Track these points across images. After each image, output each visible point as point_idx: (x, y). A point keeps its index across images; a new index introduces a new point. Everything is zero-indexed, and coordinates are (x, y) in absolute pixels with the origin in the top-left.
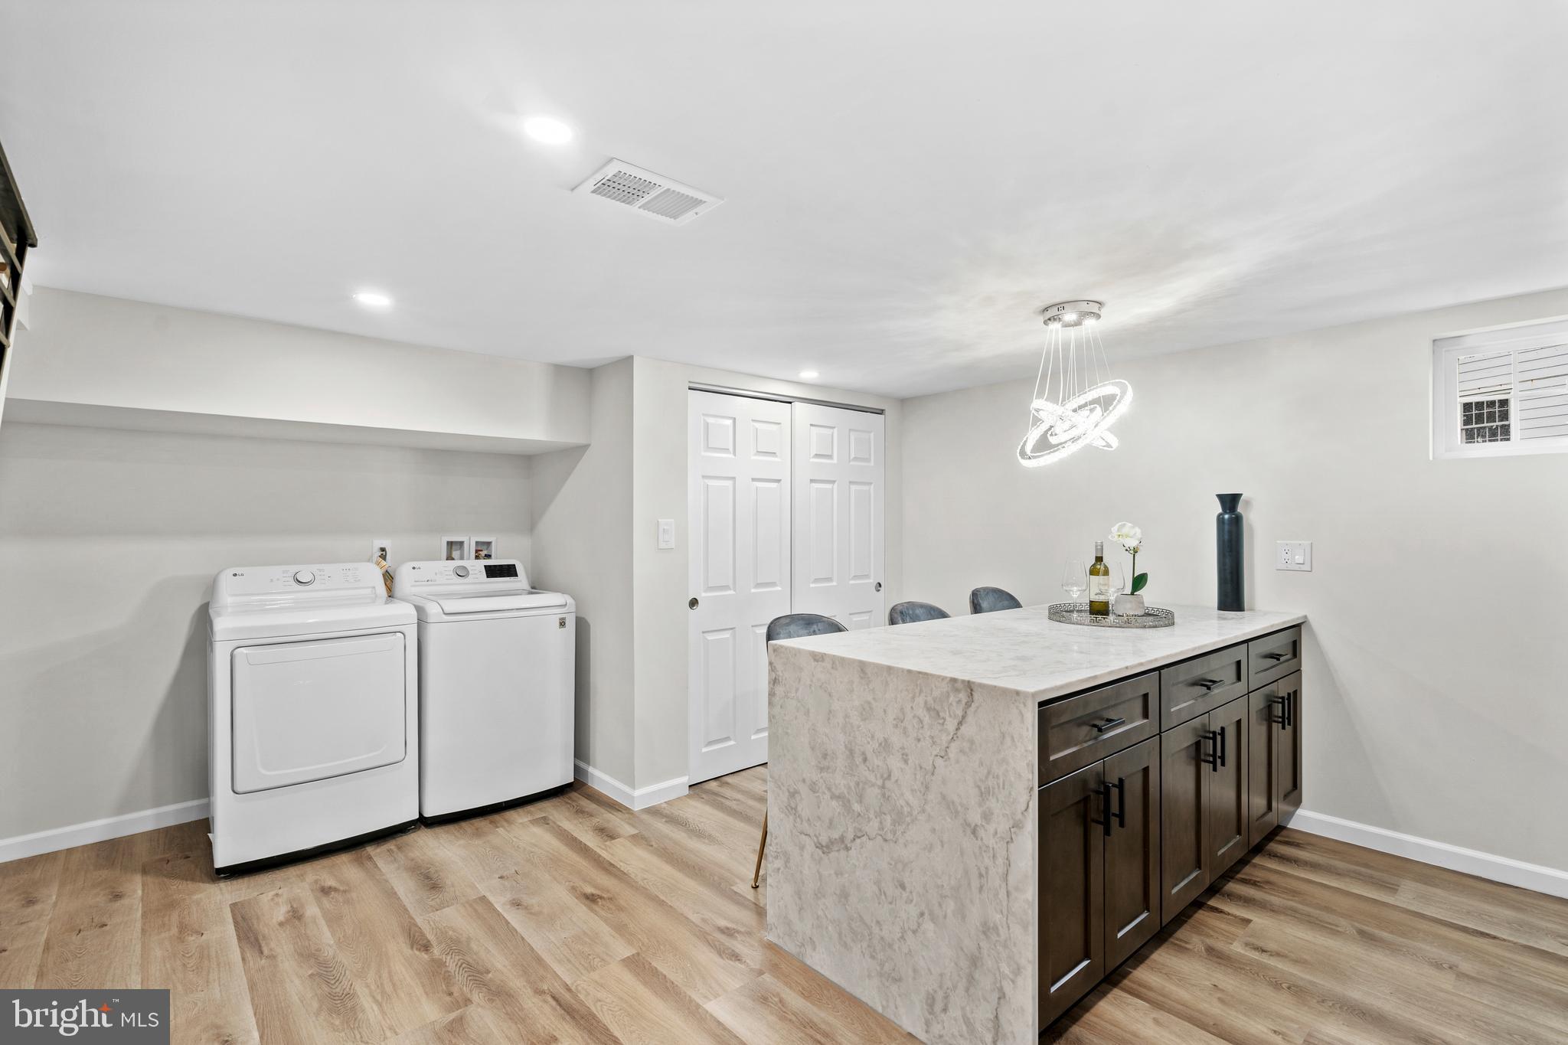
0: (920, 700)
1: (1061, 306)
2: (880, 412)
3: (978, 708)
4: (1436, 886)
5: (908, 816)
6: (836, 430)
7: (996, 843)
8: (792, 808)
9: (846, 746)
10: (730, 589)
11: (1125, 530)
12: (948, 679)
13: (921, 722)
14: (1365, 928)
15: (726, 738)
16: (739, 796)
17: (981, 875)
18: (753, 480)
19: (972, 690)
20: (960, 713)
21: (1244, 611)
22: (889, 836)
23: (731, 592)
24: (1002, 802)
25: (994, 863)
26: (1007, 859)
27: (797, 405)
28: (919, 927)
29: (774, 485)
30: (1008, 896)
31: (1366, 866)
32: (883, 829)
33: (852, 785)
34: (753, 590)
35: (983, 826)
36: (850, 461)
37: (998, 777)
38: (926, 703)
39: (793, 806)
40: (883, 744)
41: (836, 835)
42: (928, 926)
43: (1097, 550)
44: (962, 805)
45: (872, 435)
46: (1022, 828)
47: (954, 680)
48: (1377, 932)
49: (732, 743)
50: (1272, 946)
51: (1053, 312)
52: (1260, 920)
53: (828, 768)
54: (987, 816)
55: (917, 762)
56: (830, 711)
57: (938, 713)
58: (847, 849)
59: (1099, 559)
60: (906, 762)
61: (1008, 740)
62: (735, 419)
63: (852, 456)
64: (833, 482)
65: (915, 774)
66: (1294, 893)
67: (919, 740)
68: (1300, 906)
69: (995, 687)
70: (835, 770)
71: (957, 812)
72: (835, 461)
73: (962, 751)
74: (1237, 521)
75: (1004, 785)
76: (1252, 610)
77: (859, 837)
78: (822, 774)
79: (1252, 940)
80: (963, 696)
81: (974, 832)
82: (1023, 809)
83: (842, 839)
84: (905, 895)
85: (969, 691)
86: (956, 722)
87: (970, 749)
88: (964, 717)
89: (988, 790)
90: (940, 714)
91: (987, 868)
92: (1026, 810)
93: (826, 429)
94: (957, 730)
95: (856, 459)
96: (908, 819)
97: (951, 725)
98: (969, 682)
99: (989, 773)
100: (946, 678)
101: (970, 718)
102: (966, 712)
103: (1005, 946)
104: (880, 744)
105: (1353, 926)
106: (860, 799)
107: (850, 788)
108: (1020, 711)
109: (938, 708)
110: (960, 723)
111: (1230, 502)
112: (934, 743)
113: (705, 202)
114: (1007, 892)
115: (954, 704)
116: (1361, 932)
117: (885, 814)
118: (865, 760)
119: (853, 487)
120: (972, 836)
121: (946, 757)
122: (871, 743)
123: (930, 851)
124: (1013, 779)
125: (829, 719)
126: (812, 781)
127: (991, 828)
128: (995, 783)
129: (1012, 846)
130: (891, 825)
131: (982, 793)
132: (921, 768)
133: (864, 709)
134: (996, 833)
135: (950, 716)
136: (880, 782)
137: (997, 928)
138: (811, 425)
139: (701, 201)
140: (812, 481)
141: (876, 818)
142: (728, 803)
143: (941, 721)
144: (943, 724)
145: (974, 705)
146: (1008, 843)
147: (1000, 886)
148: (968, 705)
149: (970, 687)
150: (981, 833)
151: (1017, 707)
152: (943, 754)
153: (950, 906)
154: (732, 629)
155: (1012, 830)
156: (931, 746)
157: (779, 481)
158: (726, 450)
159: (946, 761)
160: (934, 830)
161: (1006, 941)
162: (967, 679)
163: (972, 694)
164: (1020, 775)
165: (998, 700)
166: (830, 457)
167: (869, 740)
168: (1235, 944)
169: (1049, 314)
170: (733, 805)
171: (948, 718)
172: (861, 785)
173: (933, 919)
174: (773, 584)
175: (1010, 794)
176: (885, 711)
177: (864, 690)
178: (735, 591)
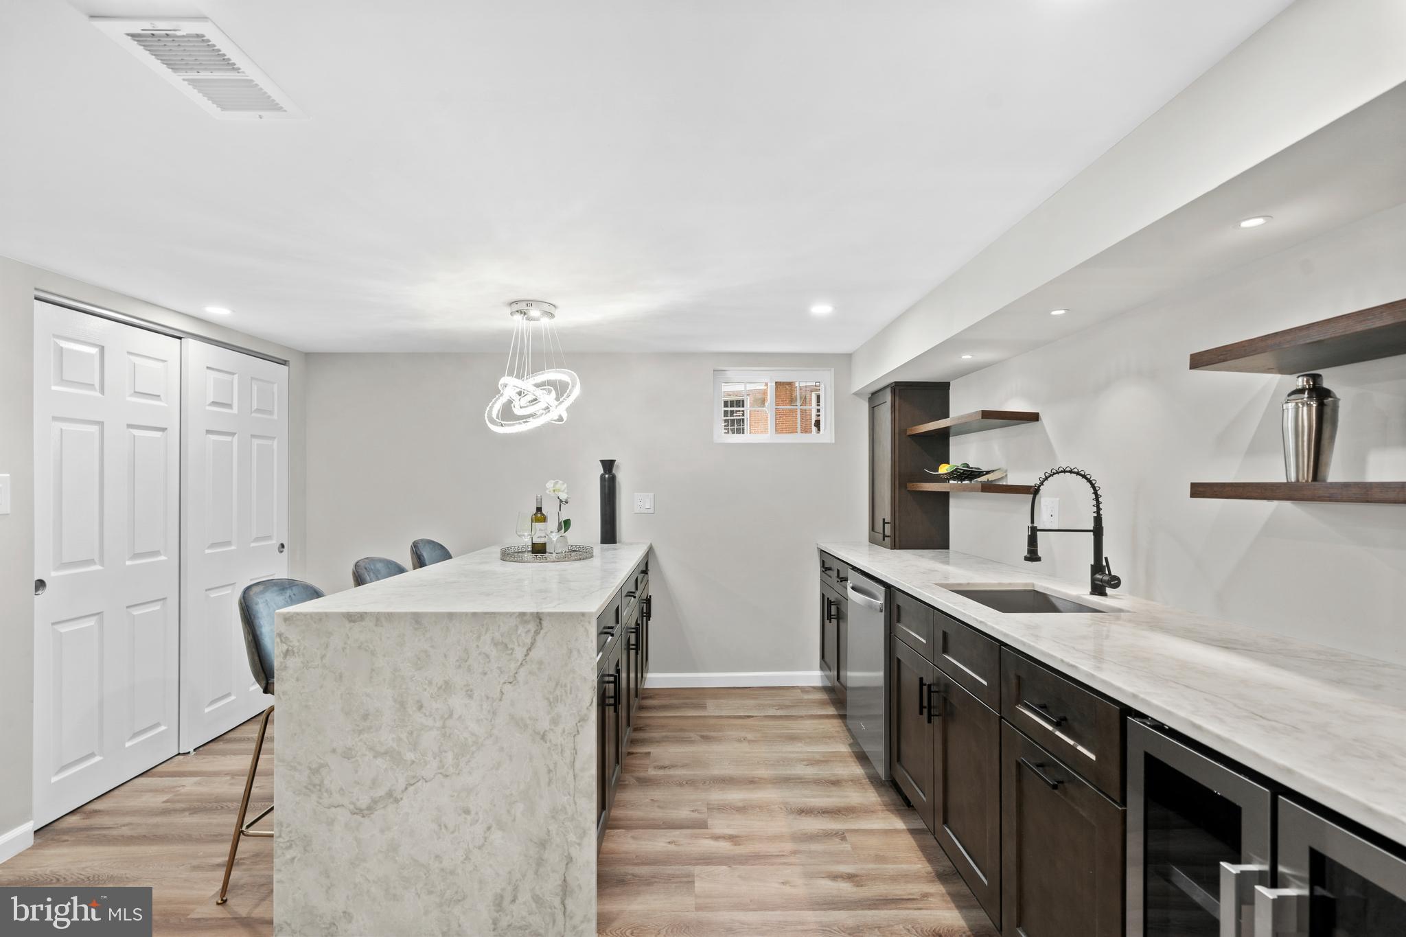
0: (487, 638)
1: (530, 303)
2: (284, 363)
3: (546, 633)
4: (720, 698)
5: (473, 746)
6: (236, 377)
7: (564, 739)
8: (315, 786)
9: (395, 701)
10: (95, 563)
11: (558, 486)
12: (517, 614)
13: (488, 656)
14: (702, 734)
15: (91, 754)
16: (127, 820)
17: (550, 771)
18: (130, 426)
19: (541, 619)
20: (529, 641)
21: (616, 543)
22: (451, 770)
23: (97, 567)
24: (570, 705)
25: (562, 756)
26: (574, 749)
27: (190, 343)
28: (485, 841)
29: (158, 434)
30: (575, 779)
31: (688, 698)
32: (443, 767)
33: (404, 736)
34: (128, 563)
35: (552, 730)
36: (251, 413)
37: (565, 686)
38: (493, 639)
39: (317, 781)
40: (443, 687)
41: (381, 792)
42: (497, 836)
43: (537, 502)
44: (530, 718)
45: (276, 386)
46: (588, 720)
47: (523, 614)
48: (708, 734)
49: (97, 759)
50: (667, 763)
51: (522, 306)
52: (654, 750)
53: (370, 728)
54: (555, 721)
55: (483, 694)
56: (373, 670)
57: (506, 646)
58: (397, 801)
59: (539, 509)
60: (471, 697)
61: (575, 653)
62: (103, 347)
63: (255, 407)
64: (233, 434)
65: (482, 705)
66: (663, 726)
67: (485, 674)
68: (669, 734)
69: (563, 613)
70: (381, 727)
71: (526, 726)
72: (235, 410)
73: (531, 673)
74: (613, 479)
75: (571, 691)
76: (619, 542)
77: (412, 785)
78: (362, 736)
79: (656, 764)
80: (532, 627)
81: (543, 737)
82: (588, 704)
83: (390, 794)
84: (469, 818)
85: (538, 621)
86: (525, 650)
87: (539, 669)
88: (532, 644)
89: (556, 699)
90: (508, 645)
91: (555, 764)
92: (590, 705)
93: (225, 375)
94: (526, 656)
95: (258, 411)
96: (474, 748)
97: (519, 653)
98: (538, 613)
99: (557, 685)
100: (514, 613)
101: (539, 643)
102: (535, 639)
103: (572, 819)
104: (440, 688)
105: (697, 735)
106: (414, 746)
107: (400, 739)
108: (586, 629)
109: (506, 641)
110: (530, 649)
111: (608, 465)
112: (501, 672)
113: (285, 111)
114: (574, 775)
115: (523, 635)
116: (702, 737)
117: (446, 752)
118: (421, 707)
119: (256, 442)
120: (542, 741)
121: (514, 682)
122: (428, 689)
123: (497, 769)
124: (579, 684)
125: (371, 677)
126: (346, 748)
127: (559, 729)
128: (563, 691)
129: (578, 738)
130: (453, 759)
131: (551, 704)
132: (488, 698)
133: (419, 659)
134: (564, 732)
135: (519, 645)
136: (439, 724)
137: (565, 808)
138: (208, 368)
139: (281, 108)
140: (208, 432)
141: (435, 758)
142: (114, 832)
143: (510, 652)
144: (512, 654)
145: (542, 632)
146: (574, 736)
147: (568, 773)
148: (537, 633)
149: (539, 617)
150: (550, 736)
151: (583, 626)
152: (511, 680)
153: (520, 808)
154: (98, 614)
155: (578, 724)
156: (499, 676)
157: (163, 430)
158: (90, 386)
159: (515, 685)
160: (503, 748)
161: (573, 815)
162: (535, 610)
163: (540, 623)
164: (585, 679)
165: (565, 623)
166: (229, 406)
167: (426, 687)
168: (649, 770)
169: (515, 307)
170: (126, 831)
171: (517, 648)
172: (415, 734)
173: (501, 827)
174: (155, 553)
175: (577, 696)
176: (445, 656)
177: (419, 640)
178: (102, 565)
